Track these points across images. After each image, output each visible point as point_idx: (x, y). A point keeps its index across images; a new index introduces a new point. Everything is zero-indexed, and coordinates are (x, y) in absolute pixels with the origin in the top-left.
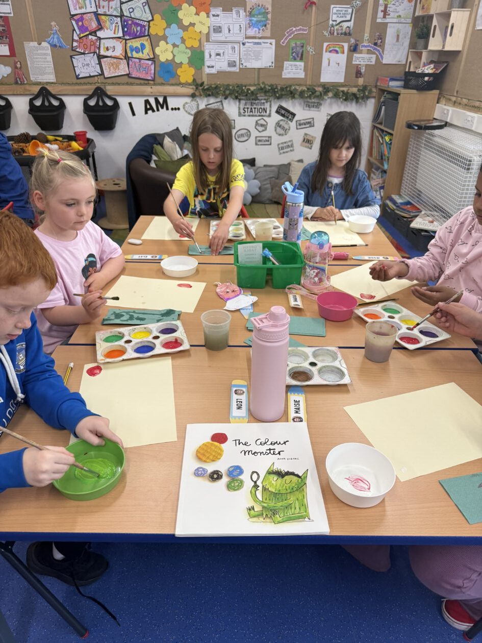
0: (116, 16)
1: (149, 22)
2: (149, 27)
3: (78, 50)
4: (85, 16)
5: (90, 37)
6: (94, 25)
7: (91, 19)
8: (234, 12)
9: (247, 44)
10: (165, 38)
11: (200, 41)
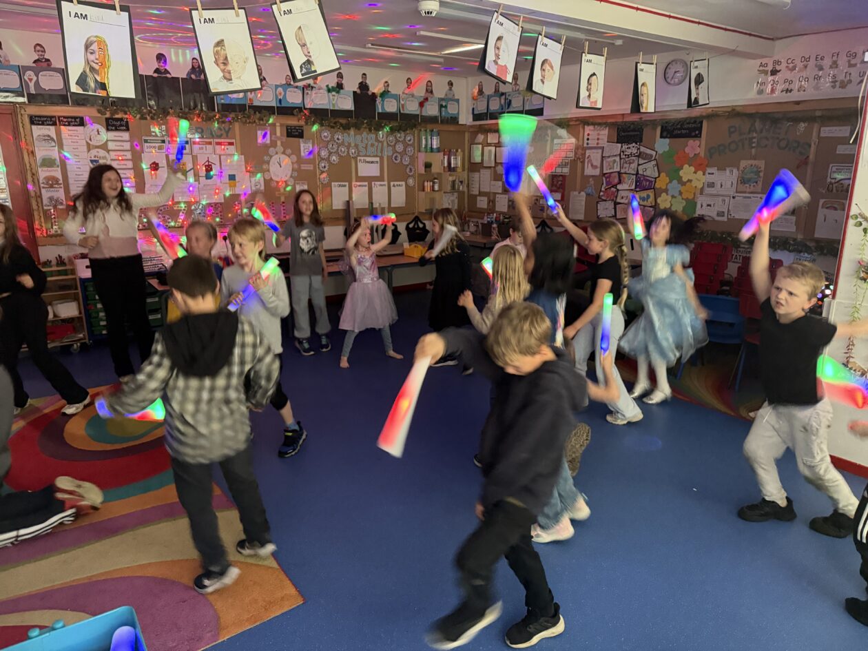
0: (633, 174)
1: (656, 178)
2: (655, 182)
3: (603, 198)
4: (613, 175)
5: (612, 189)
6: (616, 180)
7: (615, 176)
8: (728, 171)
9: (737, 198)
10: (666, 191)
11: (694, 194)
